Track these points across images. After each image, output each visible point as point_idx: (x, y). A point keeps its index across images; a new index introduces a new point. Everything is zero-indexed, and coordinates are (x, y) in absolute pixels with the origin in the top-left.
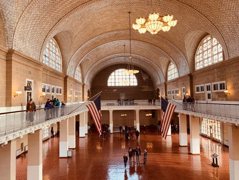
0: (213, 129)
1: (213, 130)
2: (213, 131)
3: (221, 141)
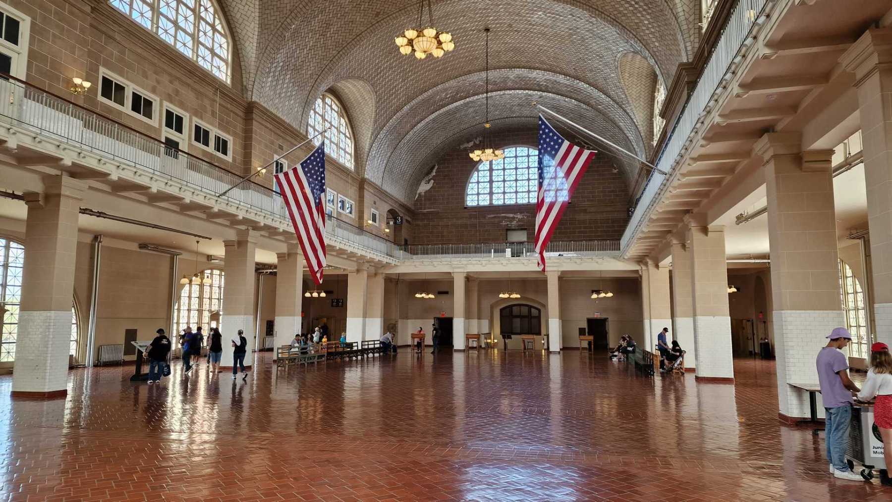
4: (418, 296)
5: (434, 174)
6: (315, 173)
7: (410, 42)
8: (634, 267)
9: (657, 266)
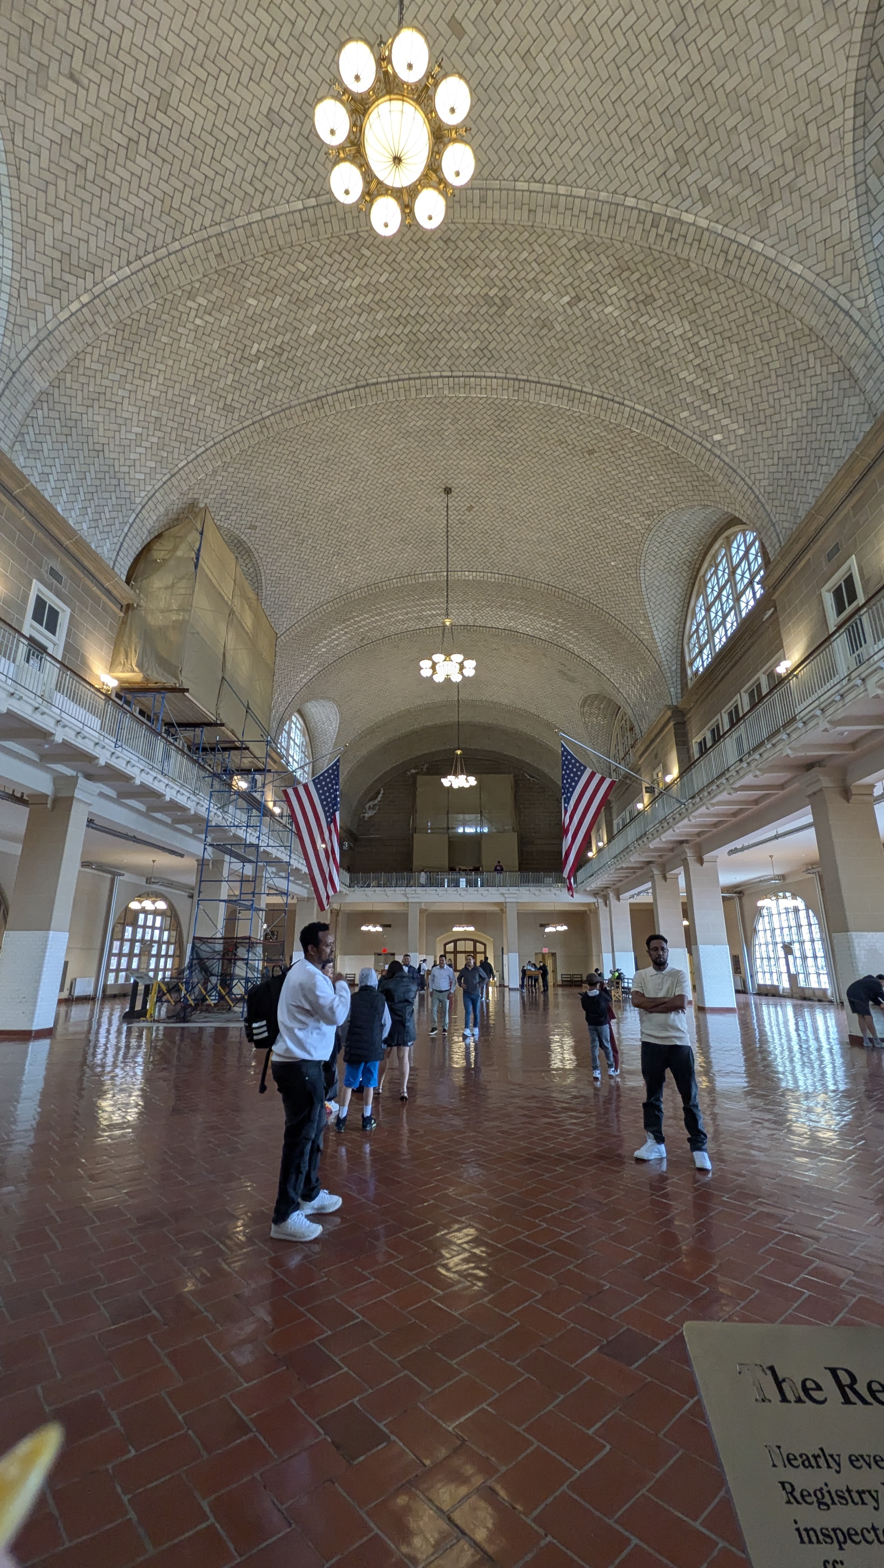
0: (797, 953)
1: (795, 958)
2: (799, 961)
3: (829, 993)
4: (364, 928)
5: (379, 798)
6: (328, 790)
7: (433, 667)
8: (591, 900)
9: (618, 899)
